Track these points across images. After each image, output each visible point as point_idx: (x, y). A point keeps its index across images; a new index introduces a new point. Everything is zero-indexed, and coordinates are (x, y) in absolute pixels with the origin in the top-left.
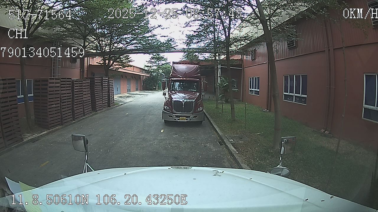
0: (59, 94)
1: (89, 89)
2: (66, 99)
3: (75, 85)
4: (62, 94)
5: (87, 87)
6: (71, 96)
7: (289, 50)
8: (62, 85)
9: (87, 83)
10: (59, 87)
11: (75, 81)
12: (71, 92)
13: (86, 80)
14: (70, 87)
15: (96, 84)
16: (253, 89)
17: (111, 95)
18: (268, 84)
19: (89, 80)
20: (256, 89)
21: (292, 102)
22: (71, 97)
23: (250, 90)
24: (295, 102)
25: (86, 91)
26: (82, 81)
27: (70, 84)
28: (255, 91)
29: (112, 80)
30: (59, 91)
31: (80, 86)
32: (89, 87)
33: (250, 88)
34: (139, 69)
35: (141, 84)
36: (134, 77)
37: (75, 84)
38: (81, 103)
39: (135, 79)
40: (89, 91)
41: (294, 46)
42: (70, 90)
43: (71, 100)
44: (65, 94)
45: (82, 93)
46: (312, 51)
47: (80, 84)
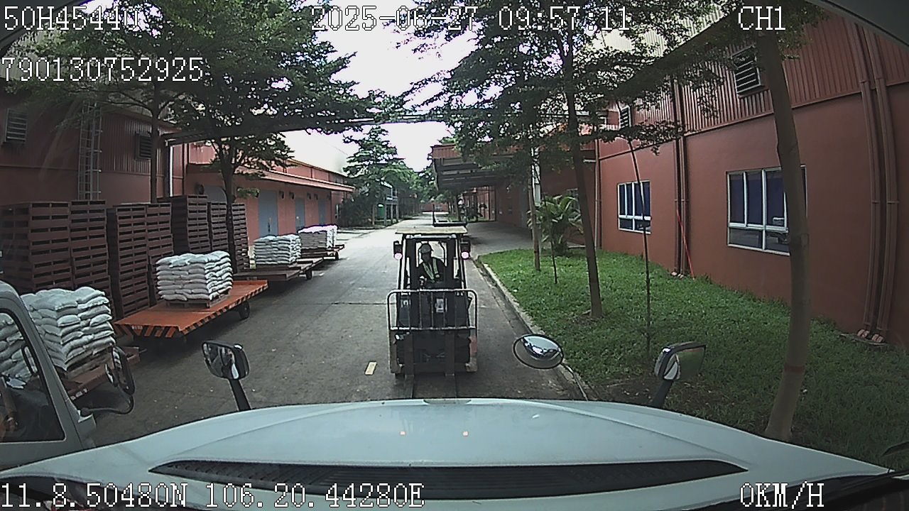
0: (66, 249)
1: (170, 231)
2: (89, 266)
3: (118, 220)
4: (74, 250)
5: (162, 226)
6: (105, 254)
7: (743, 98)
8: (73, 221)
9: (161, 214)
10: (65, 228)
11: (119, 210)
12: (106, 244)
13: (157, 206)
14: (102, 228)
15: (190, 215)
16: (630, 217)
17: (240, 245)
18: (677, 200)
19: (169, 205)
20: (640, 215)
21: (760, 250)
22: (107, 257)
23: (622, 219)
24: (766, 249)
25: (158, 239)
26: (143, 209)
27: (103, 219)
28: (636, 220)
29: (243, 205)
30: (66, 240)
31: (134, 225)
32: (169, 225)
33: (623, 213)
34: (327, 174)
35: (333, 212)
36: (312, 196)
37: (120, 218)
38: (143, 274)
39: (317, 199)
40: (170, 237)
41: (760, 84)
42: (103, 236)
43: (105, 267)
44: (87, 249)
45: (145, 245)
46: (818, 96)
47: (134, 217)
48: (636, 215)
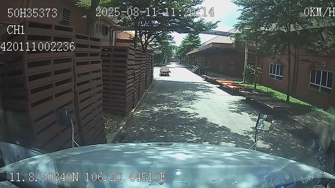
16: (274, 75)
20: (278, 75)
23: (270, 75)
28: (276, 76)
48: (276, 74)
